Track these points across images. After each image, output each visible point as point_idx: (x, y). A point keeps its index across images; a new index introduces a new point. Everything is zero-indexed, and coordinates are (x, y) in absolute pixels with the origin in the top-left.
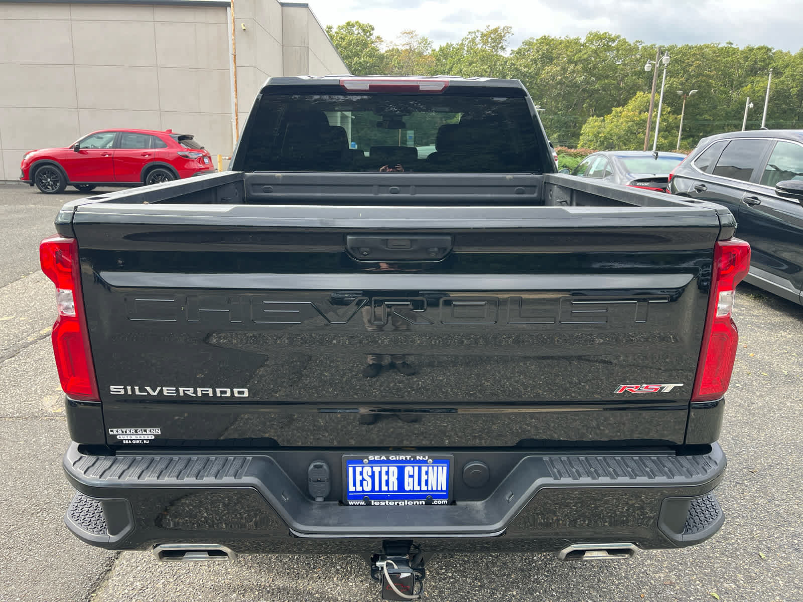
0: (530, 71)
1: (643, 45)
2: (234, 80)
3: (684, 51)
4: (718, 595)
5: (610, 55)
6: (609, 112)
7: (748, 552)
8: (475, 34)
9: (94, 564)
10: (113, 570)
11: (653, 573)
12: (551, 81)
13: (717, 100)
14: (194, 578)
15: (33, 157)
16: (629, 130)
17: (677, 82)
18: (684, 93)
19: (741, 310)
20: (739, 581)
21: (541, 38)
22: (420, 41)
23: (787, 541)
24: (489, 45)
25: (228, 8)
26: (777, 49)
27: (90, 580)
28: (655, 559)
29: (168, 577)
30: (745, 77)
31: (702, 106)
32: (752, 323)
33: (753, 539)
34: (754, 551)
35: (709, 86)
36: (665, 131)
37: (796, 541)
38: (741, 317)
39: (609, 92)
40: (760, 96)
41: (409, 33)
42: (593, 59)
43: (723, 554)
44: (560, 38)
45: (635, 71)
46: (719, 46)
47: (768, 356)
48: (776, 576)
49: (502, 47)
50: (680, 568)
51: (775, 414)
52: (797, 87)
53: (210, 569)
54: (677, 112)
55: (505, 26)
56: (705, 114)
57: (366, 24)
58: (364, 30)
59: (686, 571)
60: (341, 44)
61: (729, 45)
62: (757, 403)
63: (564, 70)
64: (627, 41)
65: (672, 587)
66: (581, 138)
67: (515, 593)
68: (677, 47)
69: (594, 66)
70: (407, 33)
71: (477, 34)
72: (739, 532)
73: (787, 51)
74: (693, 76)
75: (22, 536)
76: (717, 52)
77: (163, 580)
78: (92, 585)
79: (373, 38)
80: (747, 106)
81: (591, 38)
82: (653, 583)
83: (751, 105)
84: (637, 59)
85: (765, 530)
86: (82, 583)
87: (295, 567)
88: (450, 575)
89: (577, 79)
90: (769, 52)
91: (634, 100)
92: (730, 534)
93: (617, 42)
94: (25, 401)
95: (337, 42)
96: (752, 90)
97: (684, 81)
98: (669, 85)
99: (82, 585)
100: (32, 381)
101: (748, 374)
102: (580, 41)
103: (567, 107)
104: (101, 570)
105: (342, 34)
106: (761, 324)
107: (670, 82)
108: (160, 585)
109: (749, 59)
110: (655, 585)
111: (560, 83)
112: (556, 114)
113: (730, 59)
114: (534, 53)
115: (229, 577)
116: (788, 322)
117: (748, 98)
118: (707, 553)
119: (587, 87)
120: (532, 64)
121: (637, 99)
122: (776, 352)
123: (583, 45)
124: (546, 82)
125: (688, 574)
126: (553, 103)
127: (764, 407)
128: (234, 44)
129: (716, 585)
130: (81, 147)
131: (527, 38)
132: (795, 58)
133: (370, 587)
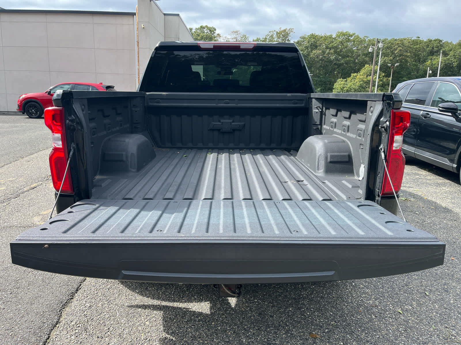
0: (304, 53)
1: (368, 38)
2: (138, 55)
3: (392, 42)
4: (402, 312)
5: (350, 44)
6: (349, 76)
7: (419, 292)
8: (273, 33)
9: (64, 295)
10: (74, 298)
11: (366, 301)
12: (316, 59)
13: (411, 70)
14: (118, 301)
15: (24, 98)
16: (361, 86)
17: (388, 59)
18: (392, 66)
19: (421, 177)
20: (413, 305)
21: (311, 35)
22: (242, 36)
23: (441, 287)
24: (281, 39)
25: (135, 16)
26: (445, 41)
27: (62, 303)
28: (368, 294)
29: (104, 301)
30: (427, 56)
31: (403, 73)
32: (427, 183)
33: (422, 286)
34: (423, 292)
35: (407, 61)
36: (381, 87)
37: (446, 287)
38: (421, 180)
39: (349, 65)
40: (436, 67)
41: (236, 32)
42: (340, 47)
43: (405, 293)
44: (321, 34)
45: (364, 53)
46: (412, 39)
47: (435, 199)
48: (434, 303)
49: (288, 39)
50: (381, 298)
51: (437, 226)
52: (457, 62)
53: (127, 297)
54: (388, 76)
55: (290, 28)
56: (404, 77)
57: (212, 27)
58: (210, 31)
59: (385, 300)
60: (197, 38)
61: (418, 39)
62: (427, 221)
63: (324, 52)
64: (359, 36)
65: (376, 307)
66: (333, 90)
67: (291, 309)
68: (388, 40)
69: (341, 50)
70: (235, 32)
71: (274, 32)
72: (414, 282)
73: (450, 42)
74: (397, 56)
75: (24, 282)
76: (411, 42)
77: (101, 303)
78: (63, 305)
79: (215, 35)
80: (428, 72)
81: (338, 35)
82: (366, 306)
83: (431, 72)
84: (365, 46)
85: (429, 281)
86: (57, 304)
87: (172, 297)
88: (256, 301)
89: (331, 57)
90: (441, 42)
91: (364, 69)
92: (409, 283)
93: (353, 37)
94: (23, 219)
95: (195, 37)
96: (431, 64)
97: (392, 59)
98: (383, 61)
99: (57, 305)
100: (27, 209)
101: (423, 207)
102: (333, 36)
103: (326, 74)
104: (67, 298)
105: (198, 33)
106: (432, 183)
107: (384, 59)
108: (100, 305)
109: (429, 46)
110: (367, 306)
111: (322, 60)
112: (319, 77)
113: (418, 46)
114: (306, 43)
115: (137, 301)
116: (447, 182)
117: (429, 68)
118: (396, 292)
119: (337, 62)
120: (305, 49)
121: (365, 68)
122: (439, 197)
123: (334, 39)
124: (313, 59)
125: (385, 302)
126: (318, 71)
127: (431, 223)
128: (138, 36)
129: (401, 307)
130: (51, 92)
131: (302, 35)
132: (456, 46)
133: (213, 306)
